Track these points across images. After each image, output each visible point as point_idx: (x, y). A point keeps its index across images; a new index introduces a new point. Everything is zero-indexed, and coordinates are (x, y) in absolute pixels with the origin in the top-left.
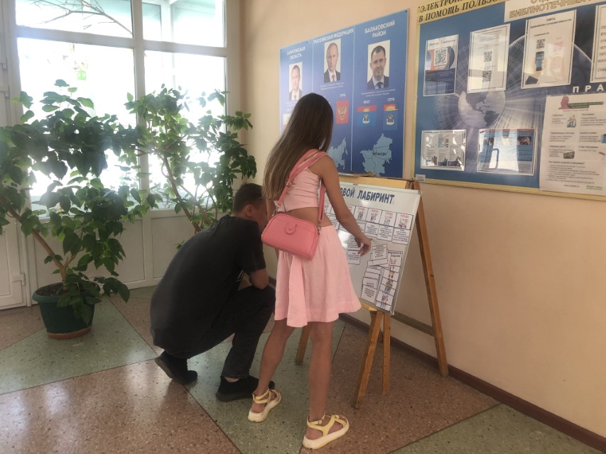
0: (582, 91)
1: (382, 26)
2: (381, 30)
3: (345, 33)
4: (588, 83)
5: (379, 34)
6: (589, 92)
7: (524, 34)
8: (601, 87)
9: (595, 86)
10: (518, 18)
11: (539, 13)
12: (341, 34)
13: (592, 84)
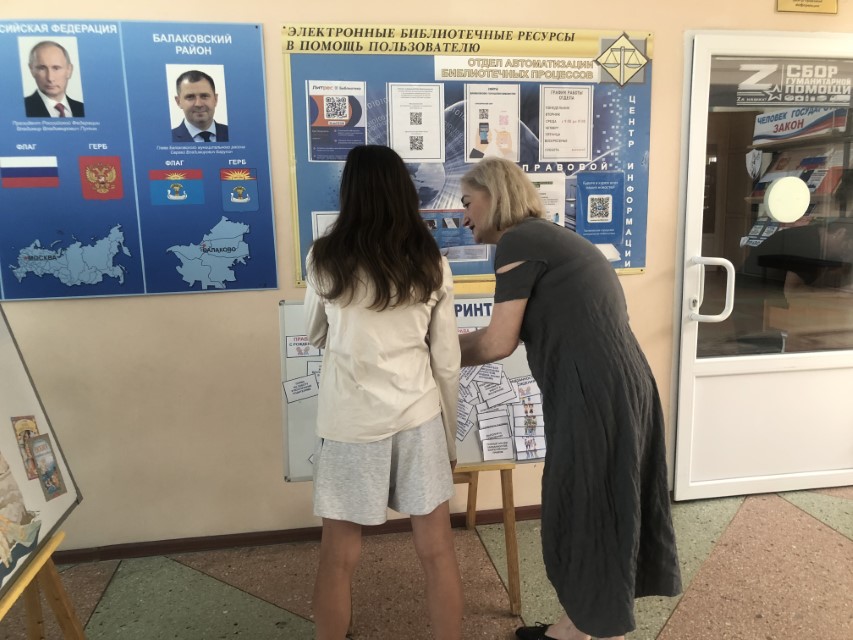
0: (531, 170)
1: (200, 39)
2: (197, 45)
3: (90, 29)
4: (537, 162)
5: (193, 51)
6: (538, 171)
7: (462, 99)
8: (549, 167)
9: (544, 165)
10: (453, 79)
11: (478, 79)
12: (76, 29)
13: (540, 164)
